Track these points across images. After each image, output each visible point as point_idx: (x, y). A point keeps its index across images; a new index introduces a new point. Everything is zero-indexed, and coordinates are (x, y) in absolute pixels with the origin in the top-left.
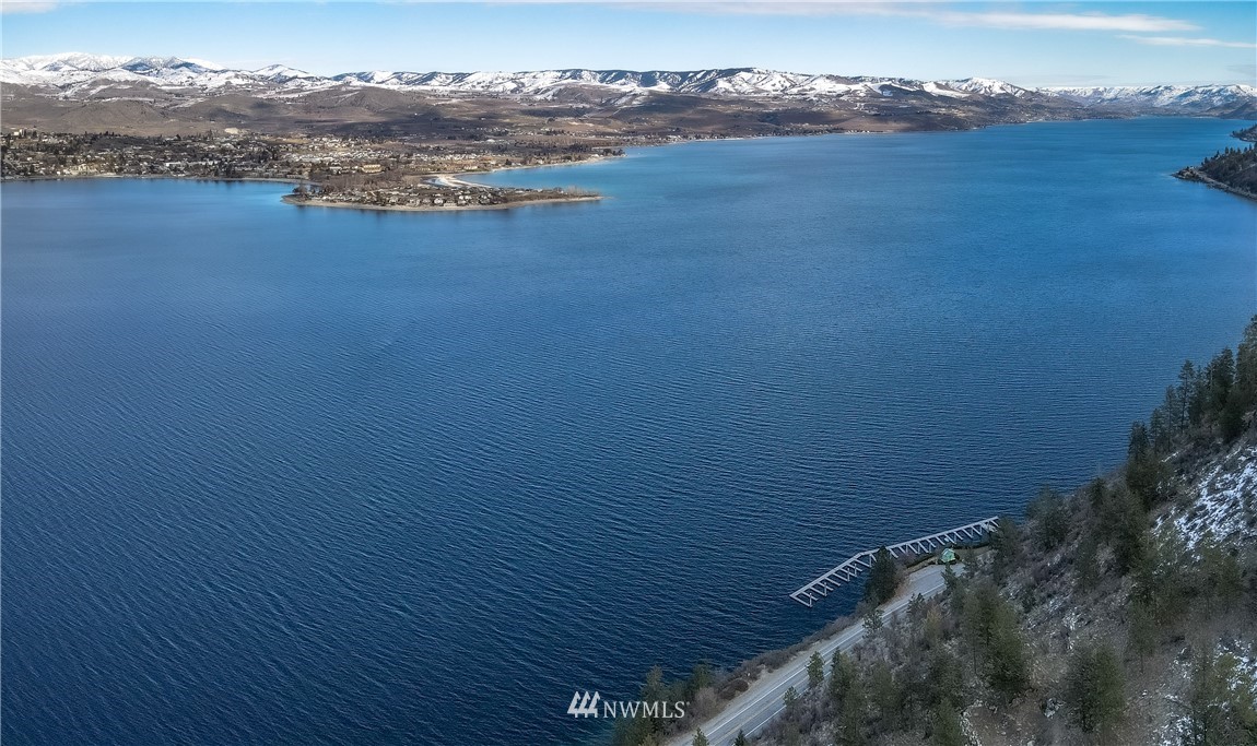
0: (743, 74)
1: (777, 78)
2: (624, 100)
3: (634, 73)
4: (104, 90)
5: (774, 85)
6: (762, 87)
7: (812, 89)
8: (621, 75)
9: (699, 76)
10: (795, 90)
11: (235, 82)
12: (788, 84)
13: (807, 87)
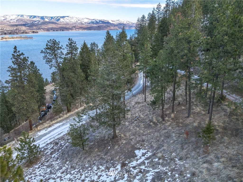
0: (66, 17)
1: (75, 19)
2: (36, 22)
3: (38, 17)
5: (74, 20)
6: (72, 21)
7: (83, 21)
8: (35, 17)
9: (56, 18)
10: (79, 22)
12: (78, 20)
13: (82, 21)
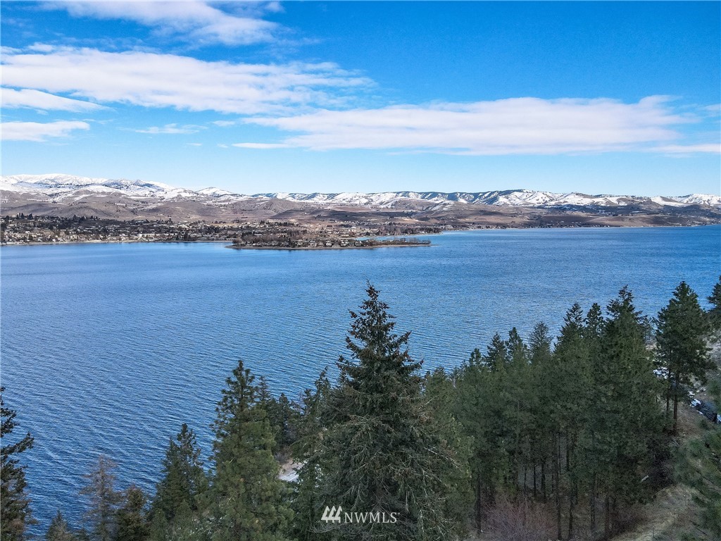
0: (516, 193)
1: (540, 196)
2: (437, 207)
3: (443, 194)
4: (86, 198)
5: (538, 200)
6: (529, 201)
7: (565, 202)
9: (486, 195)
10: (553, 203)
11: (184, 195)
12: (547, 199)
13: (562, 201)
